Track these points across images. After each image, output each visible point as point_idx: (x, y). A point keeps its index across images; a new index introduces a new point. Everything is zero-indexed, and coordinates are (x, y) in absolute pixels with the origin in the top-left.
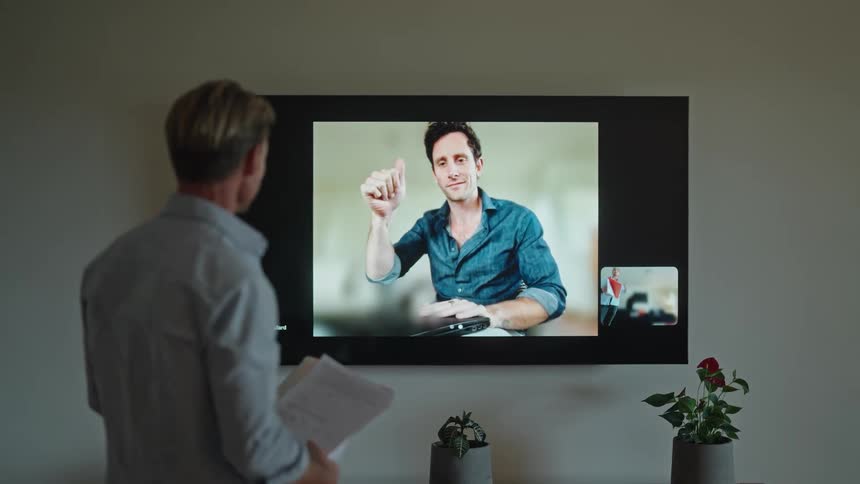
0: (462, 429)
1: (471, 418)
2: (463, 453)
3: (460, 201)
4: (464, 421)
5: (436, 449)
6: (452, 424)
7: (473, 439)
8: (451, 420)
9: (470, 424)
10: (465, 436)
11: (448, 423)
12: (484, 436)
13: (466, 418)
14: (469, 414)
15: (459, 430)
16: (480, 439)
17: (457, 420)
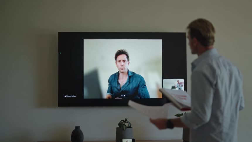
0: (125, 123)
1: (127, 120)
2: (125, 129)
3: (123, 72)
4: (125, 121)
5: (117, 128)
6: (122, 122)
7: (128, 126)
8: (122, 121)
9: (127, 121)
10: (126, 125)
11: (121, 121)
12: (131, 125)
13: (126, 120)
14: (127, 119)
15: (124, 123)
16: (130, 126)
17: (123, 121)
